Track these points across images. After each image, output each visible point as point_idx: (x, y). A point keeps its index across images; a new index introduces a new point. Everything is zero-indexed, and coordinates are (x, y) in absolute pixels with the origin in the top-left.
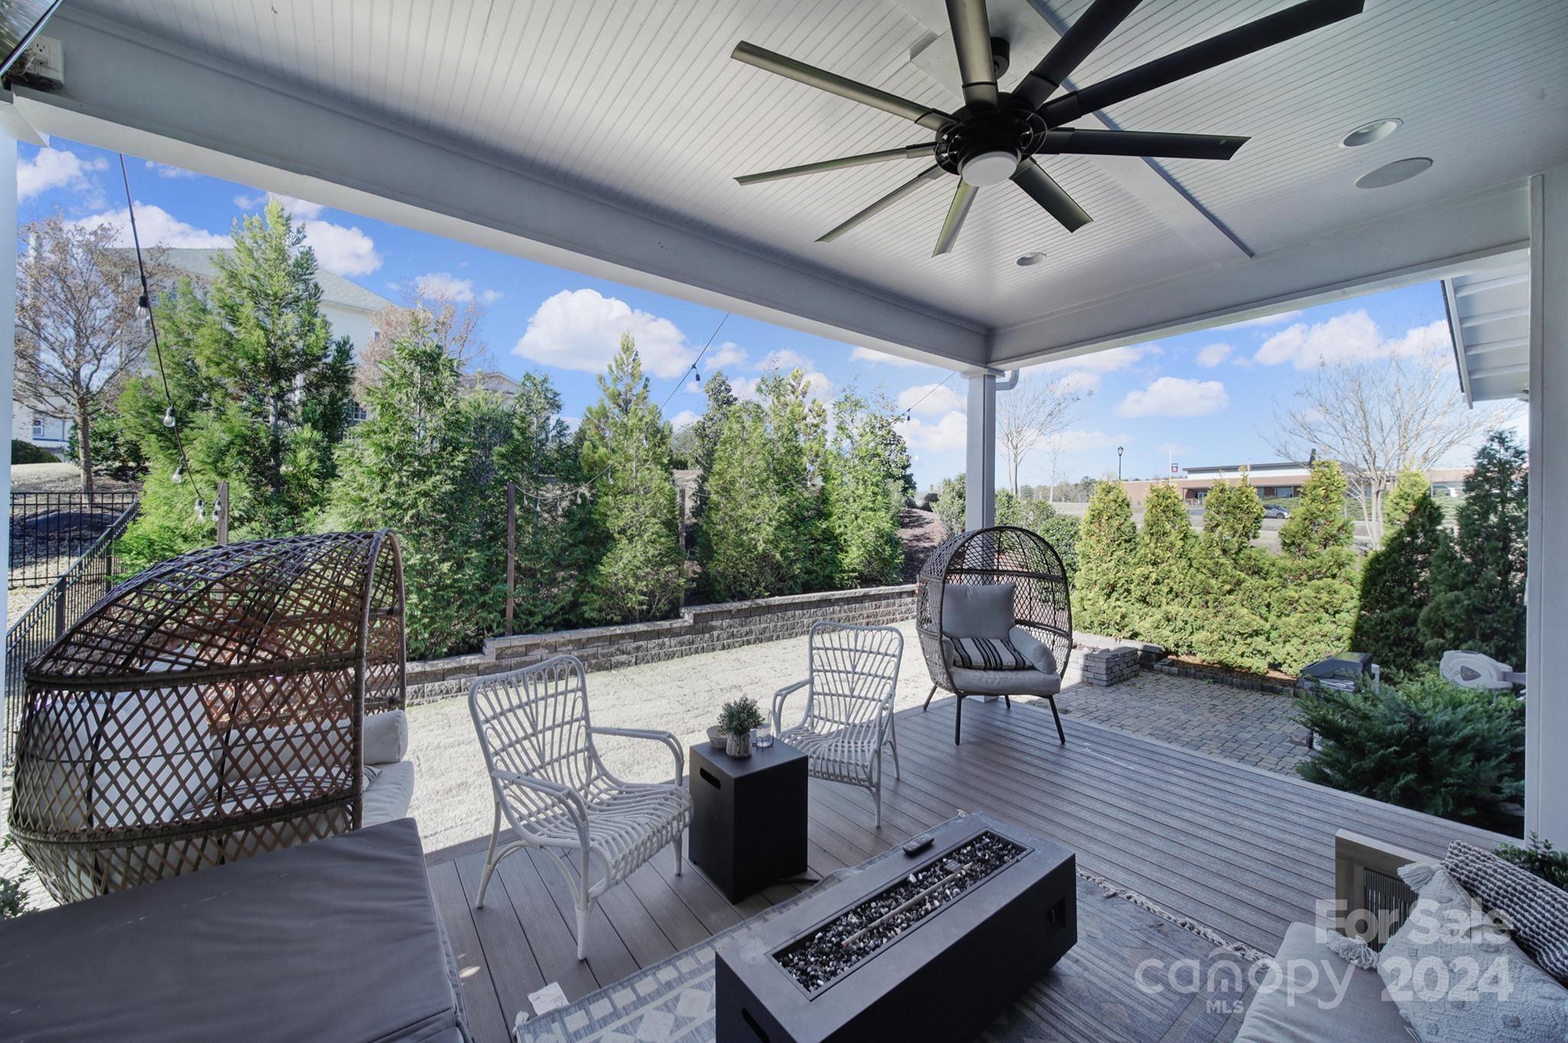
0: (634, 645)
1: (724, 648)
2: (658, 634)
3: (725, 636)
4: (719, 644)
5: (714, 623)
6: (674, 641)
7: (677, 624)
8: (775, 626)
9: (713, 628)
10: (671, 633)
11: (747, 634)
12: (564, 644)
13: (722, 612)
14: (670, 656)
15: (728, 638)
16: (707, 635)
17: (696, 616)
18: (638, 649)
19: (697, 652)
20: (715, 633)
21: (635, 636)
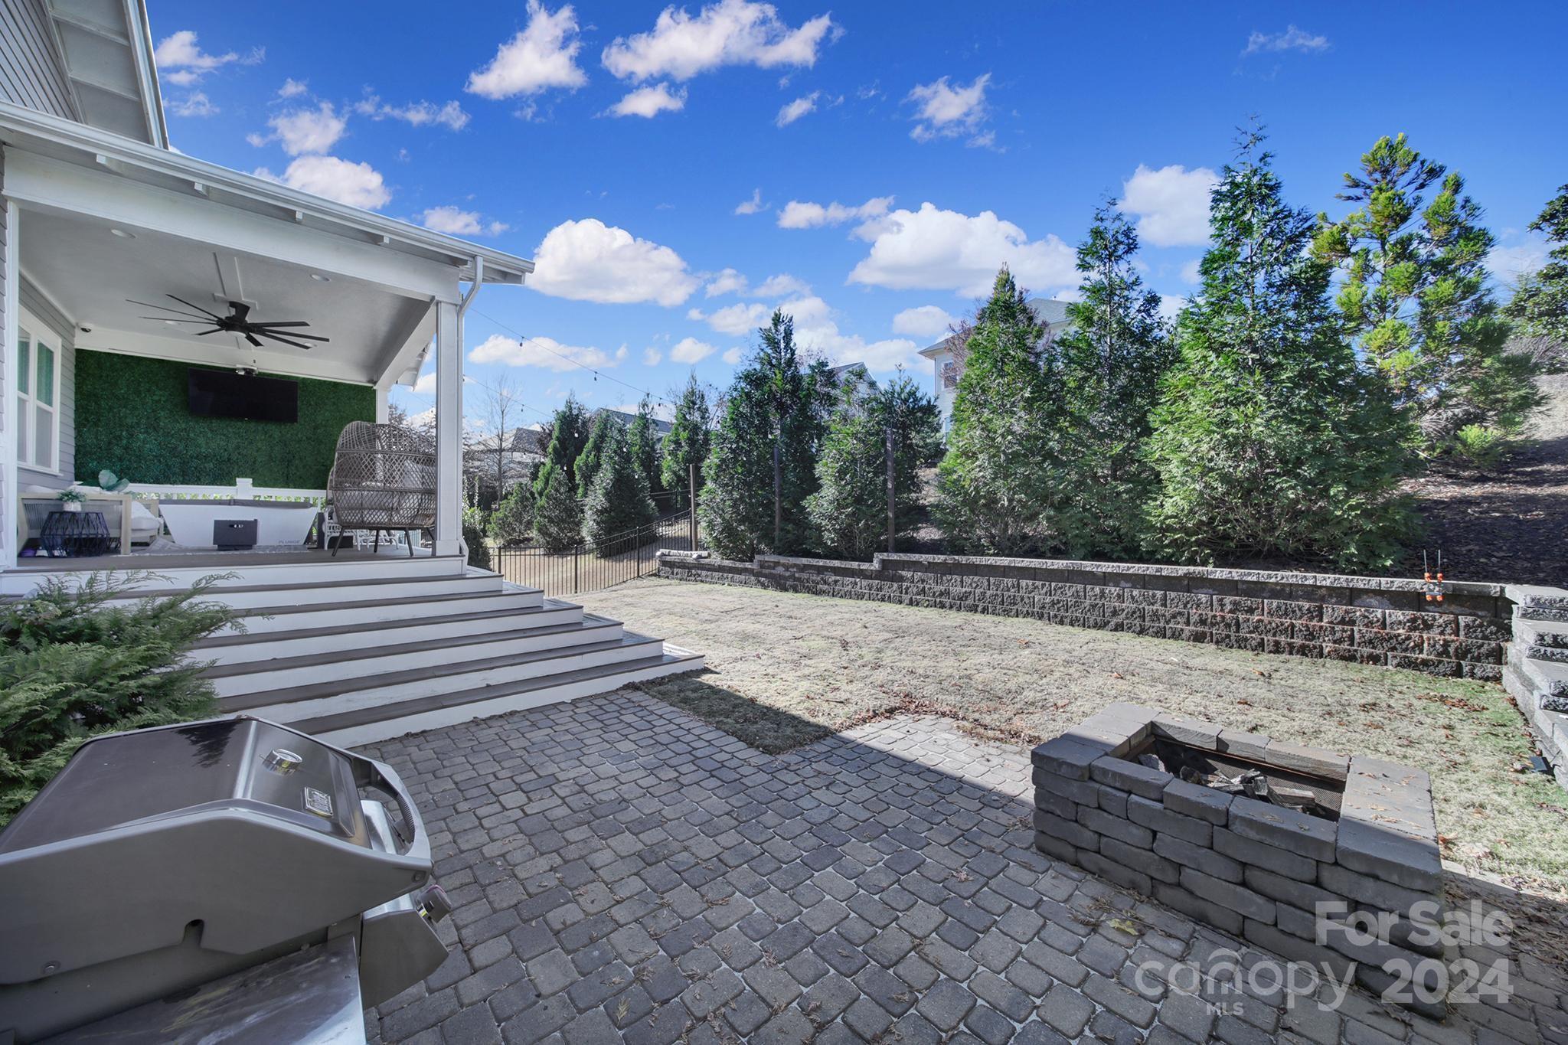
0: (833, 578)
1: (911, 603)
2: (852, 573)
3: (915, 590)
4: (906, 598)
5: (903, 573)
6: (865, 582)
7: (865, 566)
8: (983, 594)
9: (902, 579)
10: (861, 574)
11: (941, 594)
14: (860, 597)
15: (918, 594)
16: (895, 585)
17: (883, 562)
18: (836, 582)
19: (883, 600)
20: (905, 585)
21: (836, 571)
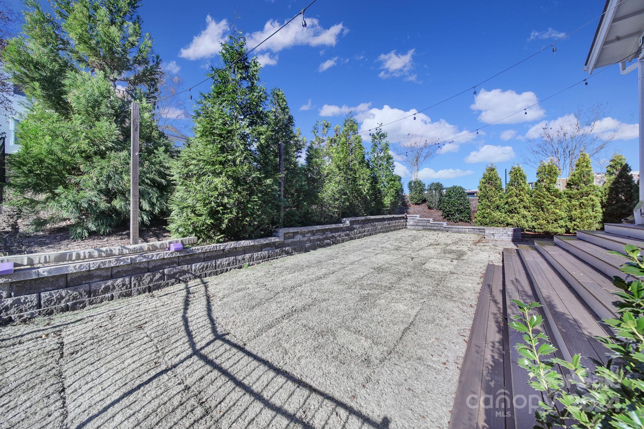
0: (331, 235)
2: (338, 230)
4: (356, 236)
5: (355, 226)
6: (343, 234)
7: (345, 225)
8: (371, 229)
10: (342, 230)
11: (364, 232)
12: (307, 233)
13: (356, 221)
15: (359, 233)
16: (353, 231)
17: (350, 221)
19: (351, 239)
21: (331, 231)
